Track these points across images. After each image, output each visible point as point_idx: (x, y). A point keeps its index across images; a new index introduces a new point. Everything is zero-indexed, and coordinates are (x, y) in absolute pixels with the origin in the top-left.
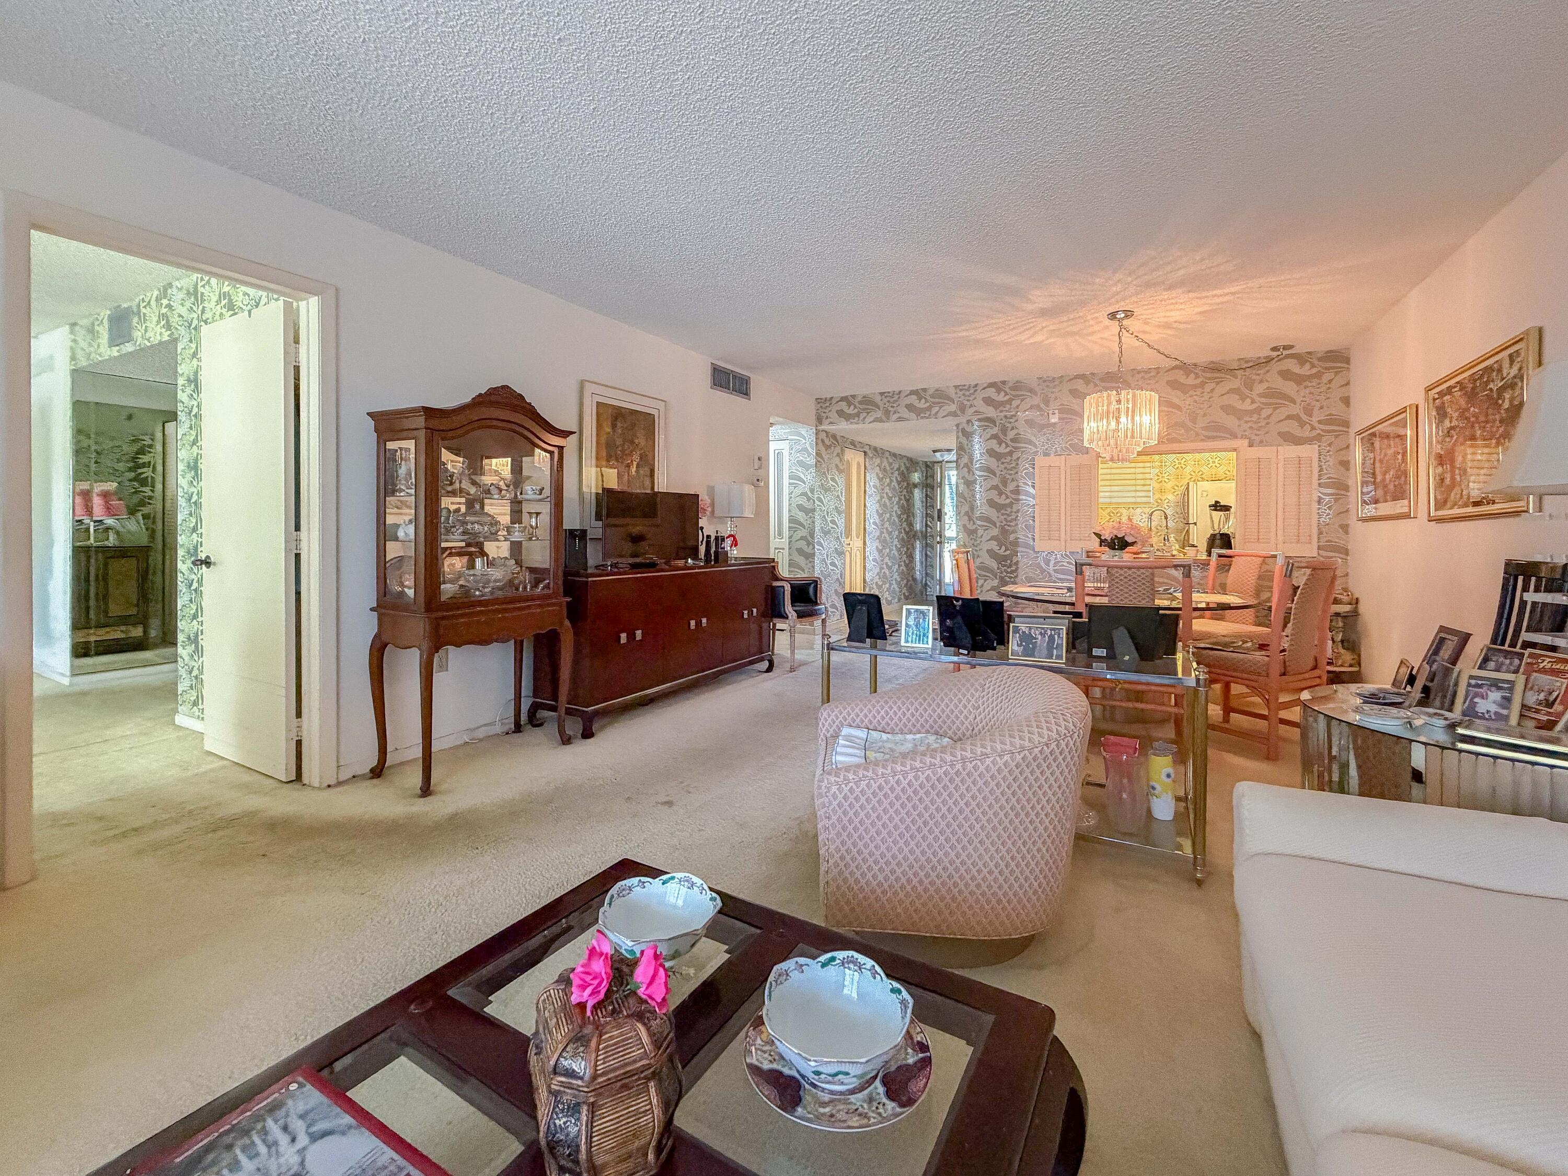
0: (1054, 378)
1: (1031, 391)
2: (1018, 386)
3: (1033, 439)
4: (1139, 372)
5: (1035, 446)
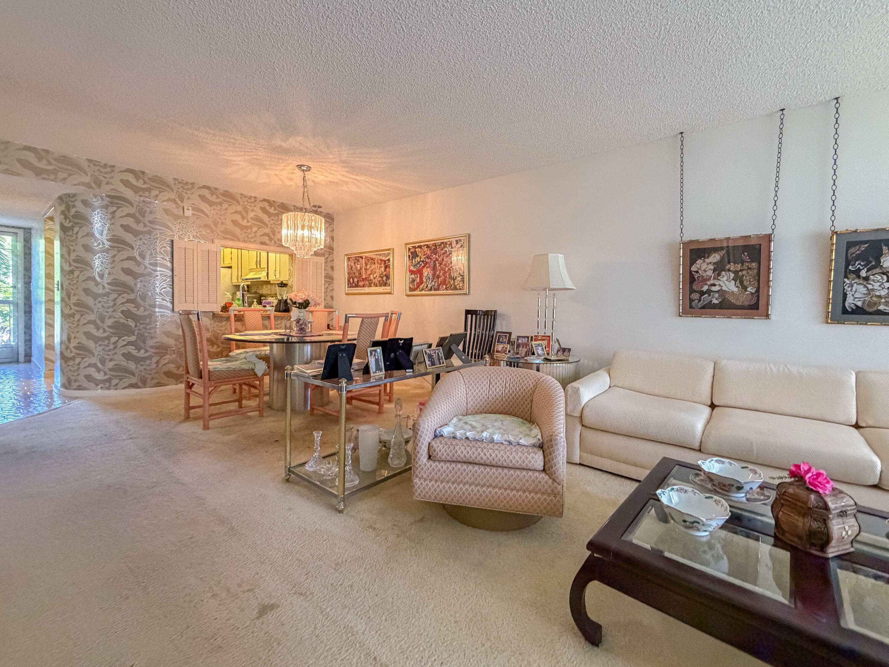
0: (187, 182)
1: (168, 186)
2: (156, 179)
3: (170, 225)
4: (245, 197)
5: (172, 231)
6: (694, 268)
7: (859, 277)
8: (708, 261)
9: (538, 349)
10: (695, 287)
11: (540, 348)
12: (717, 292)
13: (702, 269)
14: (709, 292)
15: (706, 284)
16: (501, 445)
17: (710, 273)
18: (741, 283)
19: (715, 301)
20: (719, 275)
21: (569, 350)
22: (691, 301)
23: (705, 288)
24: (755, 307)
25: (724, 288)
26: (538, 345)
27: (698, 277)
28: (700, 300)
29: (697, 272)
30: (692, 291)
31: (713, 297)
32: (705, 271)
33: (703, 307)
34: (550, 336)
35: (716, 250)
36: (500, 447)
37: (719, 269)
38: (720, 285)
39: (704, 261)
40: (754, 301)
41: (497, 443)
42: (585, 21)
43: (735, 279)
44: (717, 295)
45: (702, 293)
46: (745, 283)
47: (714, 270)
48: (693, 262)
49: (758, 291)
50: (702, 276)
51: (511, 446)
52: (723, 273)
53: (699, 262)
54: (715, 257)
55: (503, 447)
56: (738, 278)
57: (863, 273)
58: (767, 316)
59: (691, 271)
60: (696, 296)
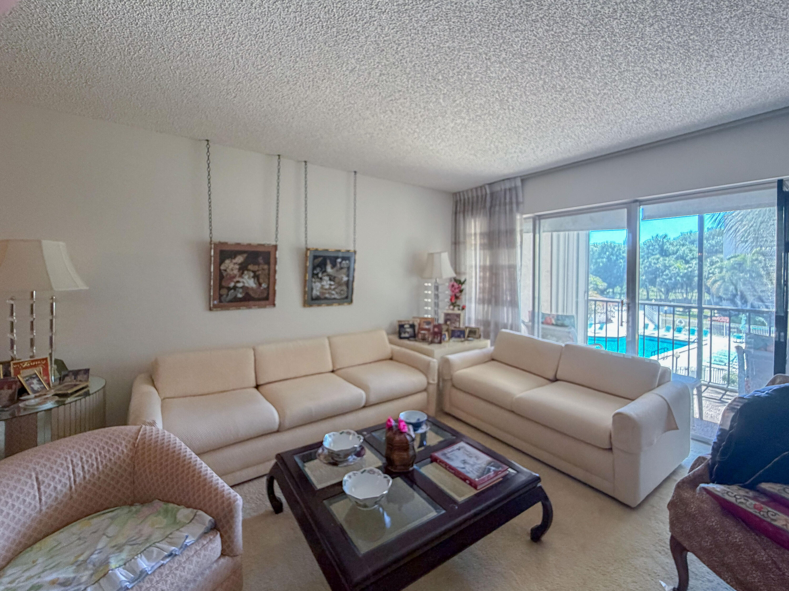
6: (222, 267)
7: (318, 277)
8: (234, 261)
9: (30, 384)
10: (224, 284)
11: (35, 381)
12: (242, 288)
13: (230, 268)
14: (235, 288)
15: (232, 281)
16: (162, 570)
17: (236, 272)
18: (258, 280)
19: (240, 296)
20: (243, 273)
21: (87, 371)
22: (221, 296)
23: (232, 285)
24: (267, 299)
25: (246, 285)
26: (31, 377)
27: (227, 275)
28: (227, 295)
29: (225, 270)
30: (221, 287)
31: (238, 292)
32: (232, 270)
33: (231, 301)
34: (46, 359)
35: (241, 253)
36: (162, 574)
37: (243, 268)
38: (243, 282)
39: (231, 262)
40: (265, 295)
41: (154, 572)
42: (217, 11)
43: (254, 277)
44: (241, 290)
45: (229, 289)
46: (261, 280)
47: (240, 269)
48: (222, 262)
49: (268, 287)
50: (230, 275)
51: (177, 558)
52: (246, 272)
53: (227, 261)
54: (240, 259)
55: (165, 571)
56: (256, 277)
57: (320, 275)
58: (274, 305)
59: (220, 270)
60: (224, 291)
